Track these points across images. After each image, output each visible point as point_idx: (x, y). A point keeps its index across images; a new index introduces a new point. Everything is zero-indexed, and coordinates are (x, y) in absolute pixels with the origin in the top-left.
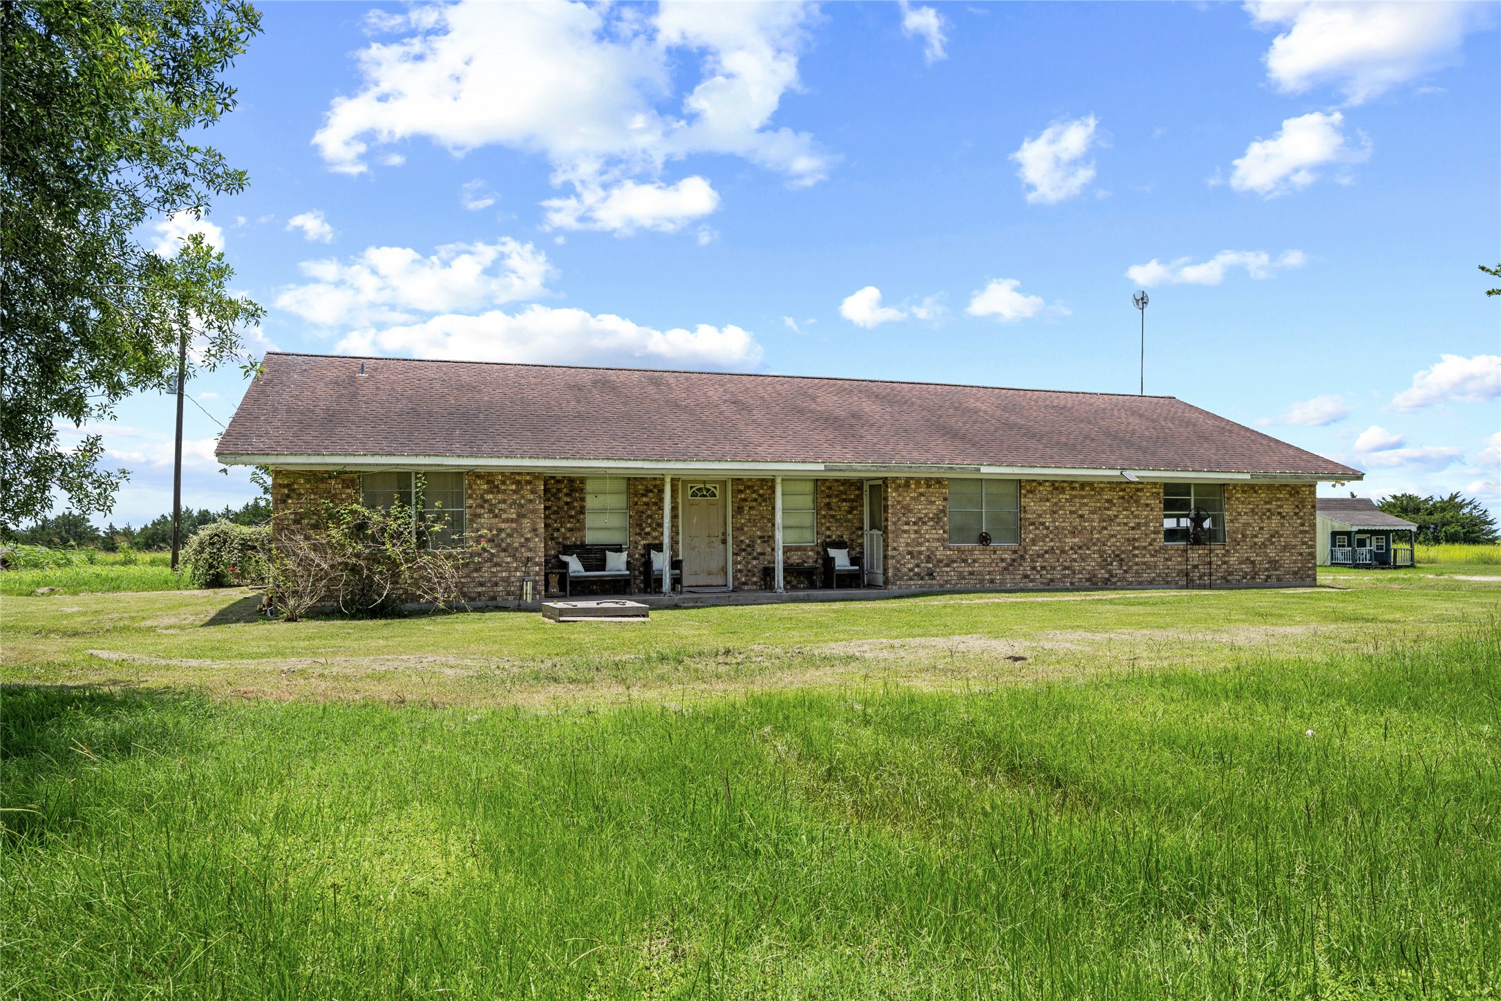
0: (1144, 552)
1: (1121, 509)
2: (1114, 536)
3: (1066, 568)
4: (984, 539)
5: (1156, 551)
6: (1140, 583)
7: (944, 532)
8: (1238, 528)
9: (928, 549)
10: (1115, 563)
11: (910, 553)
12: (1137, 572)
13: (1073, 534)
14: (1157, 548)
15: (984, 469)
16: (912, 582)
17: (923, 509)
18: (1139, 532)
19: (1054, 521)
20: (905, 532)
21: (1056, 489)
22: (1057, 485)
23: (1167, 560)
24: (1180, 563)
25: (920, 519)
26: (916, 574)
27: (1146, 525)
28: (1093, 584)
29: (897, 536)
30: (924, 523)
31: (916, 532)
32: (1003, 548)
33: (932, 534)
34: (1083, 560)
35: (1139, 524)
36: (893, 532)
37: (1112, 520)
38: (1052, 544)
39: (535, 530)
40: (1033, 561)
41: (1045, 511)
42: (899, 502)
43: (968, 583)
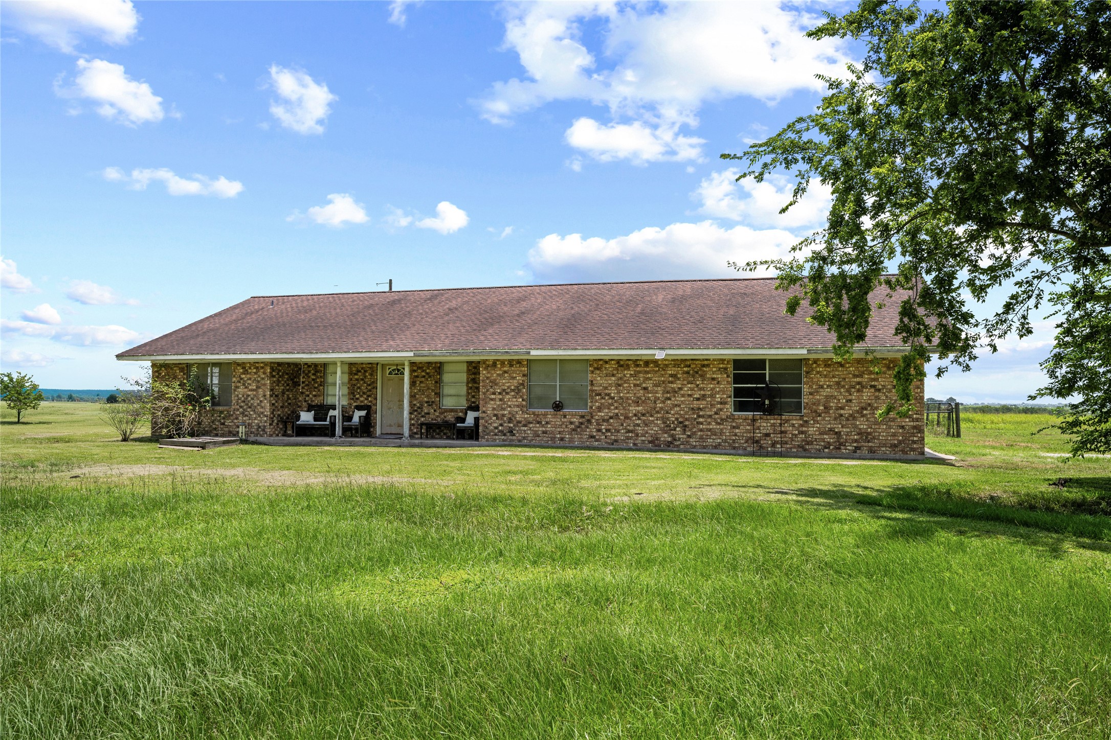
0: (709, 420)
1: (685, 382)
2: (676, 405)
3: (629, 431)
4: (558, 407)
5: (722, 420)
6: (705, 447)
7: (523, 400)
8: (819, 400)
9: (510, 413)
10: (678, 429)
11: (495, 415)
12: (701, 437)
13: (637, 403)
14: (724, 417)
15: (533, 353)
16: (497, 437)
17: (506, 383)
18: (704, 402)
19: (619, 393)
20: (492, 400)
21: (622, 366)
22: (622, 363)
23: (734, 427)
24: (748, 431)
25: (504, 390)
26: (500, 431)
27: (712, 396)
28: (656, 446)
29: (486, 403)
30: (507, 393)
31: (501, 400)
32: (573, 413)
33: (513, 401)
34: (646, 425)
35: (704, 396)
36: (483, 400)
37: (676, 392)
38: (617, 411)
39: (265, 396)
40: (598, 424)
41: (610, 385)
42: (488, 378)
43: (542, 440)
